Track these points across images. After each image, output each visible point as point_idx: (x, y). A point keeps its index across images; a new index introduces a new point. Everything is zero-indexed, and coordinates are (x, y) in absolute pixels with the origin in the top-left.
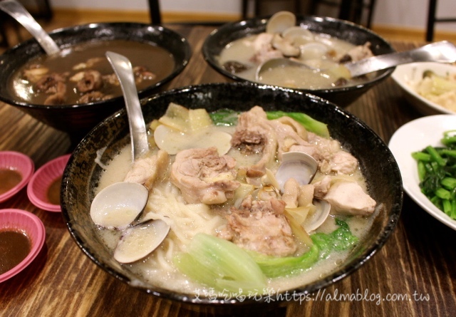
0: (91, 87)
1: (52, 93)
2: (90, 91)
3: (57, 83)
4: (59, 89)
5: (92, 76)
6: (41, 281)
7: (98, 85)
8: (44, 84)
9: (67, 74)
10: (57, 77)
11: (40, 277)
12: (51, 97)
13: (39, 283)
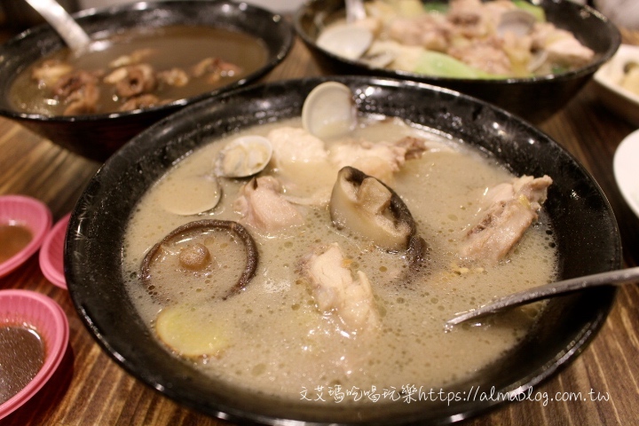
0: (139, 89)
1: (76, 100)
2: (137, 96)
3: (84, 85)
4: (87, 93)
5: (141, 72)
6: (62, 416)
7: (150, 85)
8: (64, 87)
9: (101, 72)
10: (85, 77)
11: (62, 408)
12: (74, 106)
13: (58, 420)
